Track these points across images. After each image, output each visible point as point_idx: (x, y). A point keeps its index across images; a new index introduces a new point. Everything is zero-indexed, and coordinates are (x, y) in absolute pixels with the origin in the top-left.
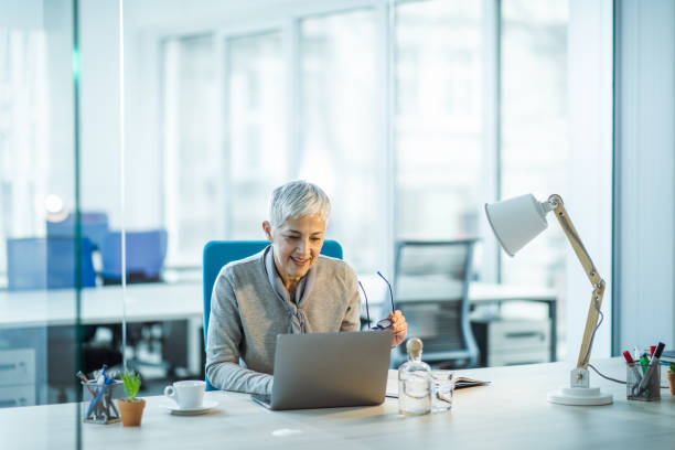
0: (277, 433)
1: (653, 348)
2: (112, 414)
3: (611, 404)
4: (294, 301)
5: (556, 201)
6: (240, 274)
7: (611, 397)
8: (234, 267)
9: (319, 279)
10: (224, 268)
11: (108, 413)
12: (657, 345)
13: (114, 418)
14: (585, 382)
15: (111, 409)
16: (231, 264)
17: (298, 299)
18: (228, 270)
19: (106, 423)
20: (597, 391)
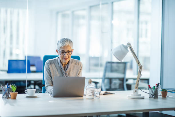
0: (50, 102)
1: (156, 84)
2: (9, 96)
3: (144, 98)
4: (65, 70)
5: (129, 44)
6: (51, 62)
7: (144, 97)
8: (50, 61)
9: (72, 65)
10: (47, 61)
11: (8, 96)
12: (157, 83)
13: (10, 97)
14: (137, 93)
15: (9, 95)
16: (49, 60)
17: (66, 70)
18: (48, 61)
19: (7, 98)
20: (140, 95)
